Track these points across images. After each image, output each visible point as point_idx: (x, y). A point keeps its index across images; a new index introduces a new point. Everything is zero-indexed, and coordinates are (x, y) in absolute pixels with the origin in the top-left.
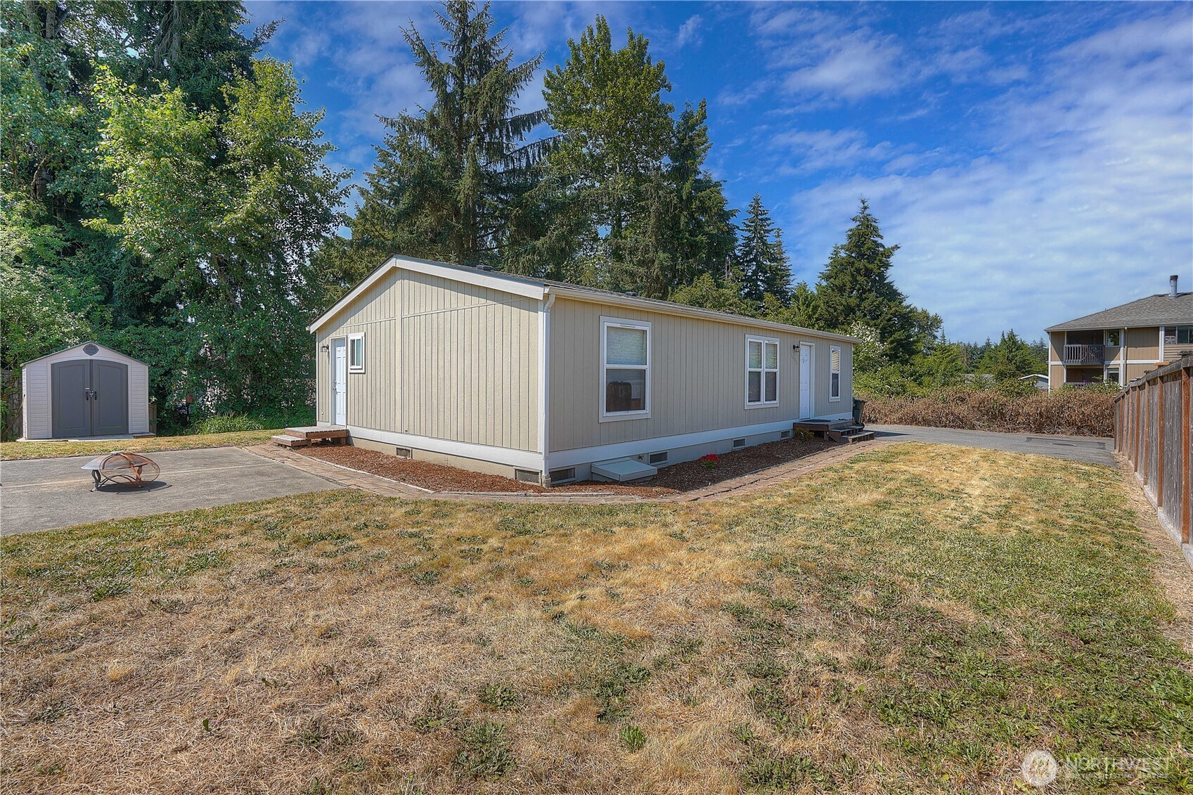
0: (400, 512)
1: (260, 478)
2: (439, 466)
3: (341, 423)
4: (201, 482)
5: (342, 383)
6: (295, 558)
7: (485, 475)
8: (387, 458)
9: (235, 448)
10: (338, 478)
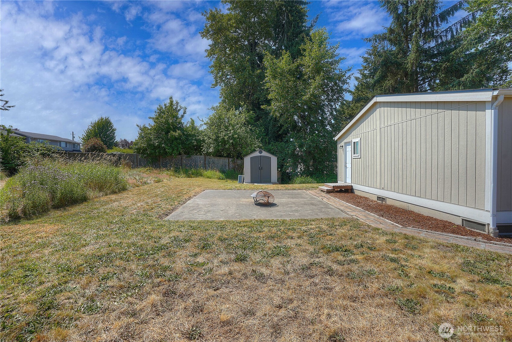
0: (383, 239)
1: (312, 206)
2: (403, 209)
3: (349, 182)
4: (289, 205)
5: (349, 163)
6: (321, 260)
7: (436, 219)
8: (372, 201)
9: (304, 191)
10: (347, 210)
